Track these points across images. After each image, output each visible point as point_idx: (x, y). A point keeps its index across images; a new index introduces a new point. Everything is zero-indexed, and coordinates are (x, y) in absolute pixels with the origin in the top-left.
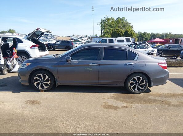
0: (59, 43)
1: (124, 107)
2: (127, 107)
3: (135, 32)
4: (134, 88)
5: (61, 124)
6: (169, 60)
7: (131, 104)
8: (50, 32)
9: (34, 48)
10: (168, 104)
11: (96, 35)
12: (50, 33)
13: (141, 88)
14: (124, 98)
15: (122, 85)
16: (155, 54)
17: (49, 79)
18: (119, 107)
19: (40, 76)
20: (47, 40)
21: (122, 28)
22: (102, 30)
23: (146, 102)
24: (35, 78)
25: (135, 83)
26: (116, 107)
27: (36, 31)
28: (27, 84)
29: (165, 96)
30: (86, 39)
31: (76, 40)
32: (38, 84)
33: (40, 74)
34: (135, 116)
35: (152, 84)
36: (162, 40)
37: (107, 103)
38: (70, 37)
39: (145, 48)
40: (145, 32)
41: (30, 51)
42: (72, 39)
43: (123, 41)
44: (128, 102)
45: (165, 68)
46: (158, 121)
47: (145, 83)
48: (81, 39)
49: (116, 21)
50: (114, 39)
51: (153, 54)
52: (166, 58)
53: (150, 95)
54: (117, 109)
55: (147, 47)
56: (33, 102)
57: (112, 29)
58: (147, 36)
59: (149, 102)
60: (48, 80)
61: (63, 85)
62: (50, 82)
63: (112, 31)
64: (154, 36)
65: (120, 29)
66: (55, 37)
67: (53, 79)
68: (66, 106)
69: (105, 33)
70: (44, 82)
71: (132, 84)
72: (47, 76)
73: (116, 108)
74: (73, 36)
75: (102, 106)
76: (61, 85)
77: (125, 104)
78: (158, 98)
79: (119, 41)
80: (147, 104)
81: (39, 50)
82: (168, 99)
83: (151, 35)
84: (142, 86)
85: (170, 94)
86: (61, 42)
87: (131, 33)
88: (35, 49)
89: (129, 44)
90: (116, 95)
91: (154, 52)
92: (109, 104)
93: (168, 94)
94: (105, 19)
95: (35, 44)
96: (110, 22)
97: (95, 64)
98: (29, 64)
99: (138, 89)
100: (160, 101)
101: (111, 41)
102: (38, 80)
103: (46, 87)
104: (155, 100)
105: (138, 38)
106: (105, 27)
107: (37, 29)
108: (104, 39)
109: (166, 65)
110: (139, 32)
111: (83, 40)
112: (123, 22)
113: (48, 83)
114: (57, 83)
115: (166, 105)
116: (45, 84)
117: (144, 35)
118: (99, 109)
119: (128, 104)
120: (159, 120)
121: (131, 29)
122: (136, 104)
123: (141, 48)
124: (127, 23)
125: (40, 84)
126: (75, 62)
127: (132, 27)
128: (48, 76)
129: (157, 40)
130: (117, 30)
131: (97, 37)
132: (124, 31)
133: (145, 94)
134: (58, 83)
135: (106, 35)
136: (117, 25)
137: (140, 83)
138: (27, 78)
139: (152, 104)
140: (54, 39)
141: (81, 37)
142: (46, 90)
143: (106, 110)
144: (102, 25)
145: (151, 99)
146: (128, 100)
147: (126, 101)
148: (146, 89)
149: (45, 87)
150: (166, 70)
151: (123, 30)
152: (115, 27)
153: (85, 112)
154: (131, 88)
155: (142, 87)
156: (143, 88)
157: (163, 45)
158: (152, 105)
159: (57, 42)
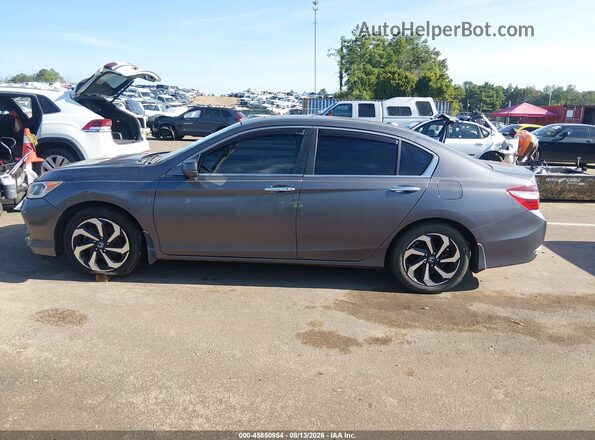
0: (194, 114)
1: (377, 339)
2: (385, 341)
3: (453, 84)
4: (419, 274)
5: (138, 400)
6: (557, 177)
7: (404, 331)
8: (152, 77)
9: (98, 131)
10: (533, 331)
11: (323, 90)
12: (152, 79)
13: (444, 275)
14: (381, 307)
15: (379, 262)
16: (511, 158)
17: (124, 238)
18: (360, 341)
19: (94, 226)
20: (159, 106)
21: (409, 69)
22: (344, 75)
23: (457, 324)
24: (77, 232)
25: (423, 257)
26: (349, 339)
27: (103, 74)
28: (51, 252)
29: (529, 303)
30: (290, 104)
31: (256, 107)
32: (86, 254)
33: (94, 221)
34: (411, 374)
35: (483, 260)
36: (542, 112)
37: (321, 324)
38: (236, 96)
39: (478, 137)
40: (486, 84)
41: (83, 141)
42: (244, 104)
43: (406, 111)
44: (391, 324)
45: (532, 204)
46: (489, 396)
47: (457, 255)
48: (272, 103)
49: (390, 44)
50: (377, 104)
51: (503, 156)
52: (547, 170)
53: (475, 299)
54: (351, 348)
55: (485, 133)
56: (62, 317)
57: (376, 71)
58: (492, 96)
59: (468, 326)
60: (120, 242)
61: (173, 258)
62: (126, 248)
63: (378, 78)
64: (516, 96)
65: (402, 71)
66: (187, 95)
67: (140, 238)
68: (172, 332)
69: (352, 86)
70: (108, 247)
71: (412, 260)
72: (117, 228)
73: (345, 344)
74: (247, 94)
75: (298, 335)
76: (167, 258)
77: (379, 331)
78: (502, 312)
79: (393, 111)
80: (460, 331)
81: (116, 137)
82: (536, 313)
83: (506, 92)
84: (448, 268)
85: (548, 295)
86: (202, 113)
87: (439, 85)
88: (100, 134)
89: (426, 119)
90: (354, 296)
91: (508, 149)
92: (325, 328)
93: (540, 294)
94: (354, 39)
95: (100, 117)
96: (371, 46)
97: (285, 189)
98: (57, 183)
99: (435, 277)
100: (507, 319)
101: (366, 111)
102: (88, 240)
103: (116, 265)
104: (490, 319)
105: (463, 101)
106: (352, 63)
107: (106, 67)
108: (343, 102)
109: (536, 196)
110: (465, 83)
111: (278, 106)
112: (413, 49)
113: (121, 251)
114: (154, 253)
115: (528, 338)
116: (110, 254)
117: (484, 94)
118: (285, 348)
119: (394, 329)
120: (496, 391)
121: (438, 73)
122: (419, 332)
123: (466, 135)
124: (426, 52)
125: (95, 253)
126: (216, 179)
127: (443, 64)
128: (121, 228)
129: (524, 109)
130: (393, 73)
131: (326, 97)
132: (416, 79)
133: (458, 293)
134: (158, 252)
135: (356, 92)
136: (395, 58)
137: (441, 257)
138: (48, 233)
139: (478, 331)
140: (184, 104)
141: (274, 98)
142: (114, 276)
143: (310, 351)
144: (342, 57)
145: (474, 315)
146: (392, 315)
147: (385, 318)
148: (460, 279)
149: (110, 263)
150: (536, 212)
151: (414, 76)
152: (386, 65)
153: (233, 356)
154: (411, 274)
155: (447, 272)
156: (450, 275)
157: (542, 127)
158: (475, 334)
159: (189, 111)
